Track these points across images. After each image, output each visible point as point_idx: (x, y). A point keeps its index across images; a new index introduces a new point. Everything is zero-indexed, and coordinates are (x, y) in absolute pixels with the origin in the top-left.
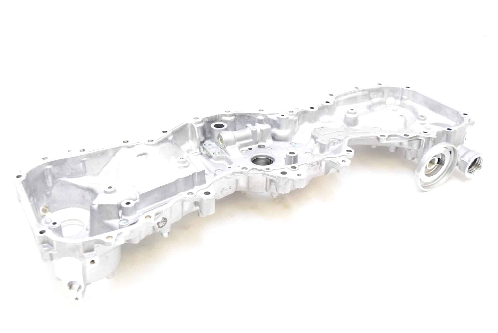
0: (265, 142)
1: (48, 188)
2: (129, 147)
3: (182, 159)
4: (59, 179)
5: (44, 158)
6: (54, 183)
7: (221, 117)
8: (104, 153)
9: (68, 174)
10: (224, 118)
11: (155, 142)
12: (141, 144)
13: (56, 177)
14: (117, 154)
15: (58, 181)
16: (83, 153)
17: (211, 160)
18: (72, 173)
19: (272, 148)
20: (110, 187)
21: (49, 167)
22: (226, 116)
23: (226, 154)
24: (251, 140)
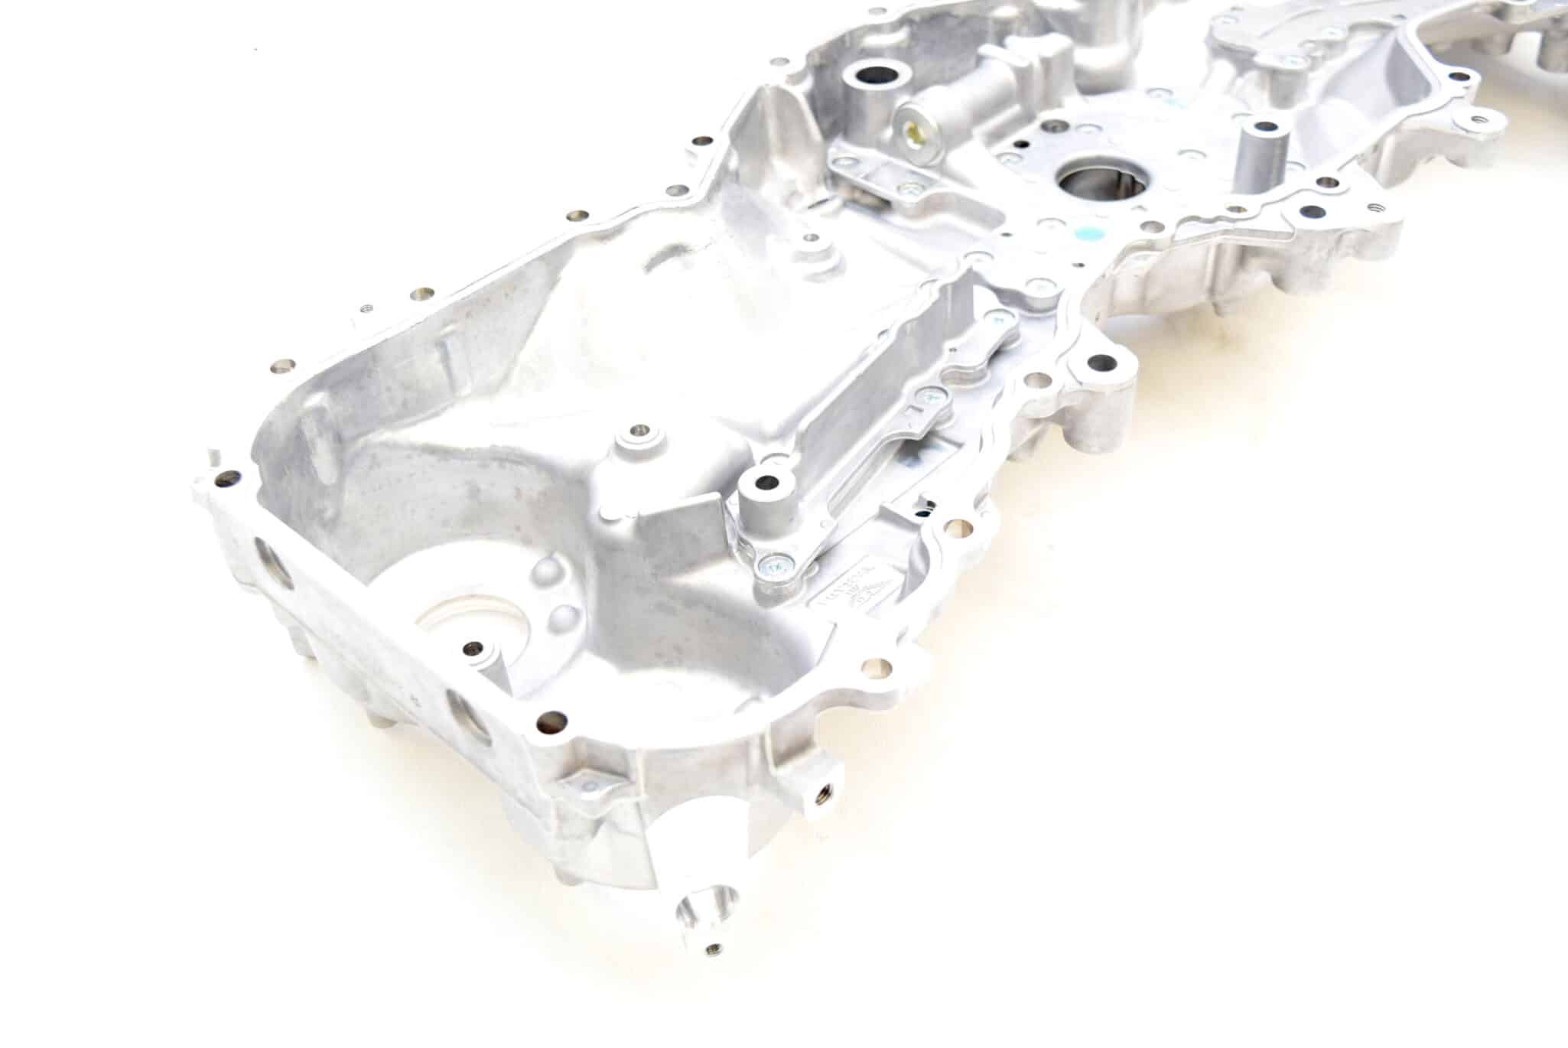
0: (1060, 106)
1: (323, 491)
2: (604, 236)
3: (812, 240)
4: (361, 441)
5: (275, 364)
6: (343, 465)
7: (862, 37)
8: (513, 284)
9: (391, 410)
10: (871, 41)
11: (698, 193)
12: (646, 213)
13: (347, 433)
14: (565, 274)
15: (357, 455)
16: (430, 306)
17: (896, 219)
18: (405, 404)
19: (1099, 128)
20: (638, 431)
21: (318, 399)
22: (876, 29)
23: (946, 181)
24: (1016, 109)
